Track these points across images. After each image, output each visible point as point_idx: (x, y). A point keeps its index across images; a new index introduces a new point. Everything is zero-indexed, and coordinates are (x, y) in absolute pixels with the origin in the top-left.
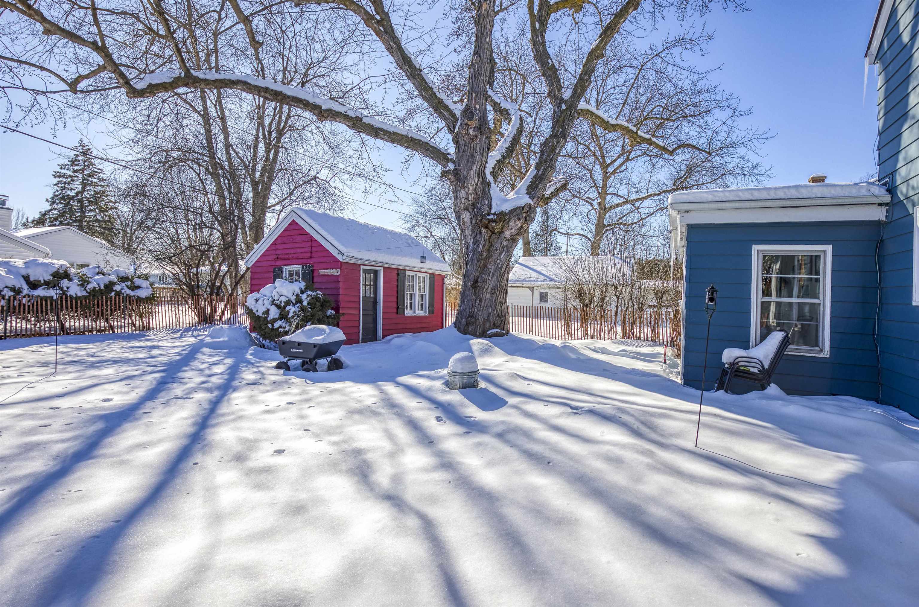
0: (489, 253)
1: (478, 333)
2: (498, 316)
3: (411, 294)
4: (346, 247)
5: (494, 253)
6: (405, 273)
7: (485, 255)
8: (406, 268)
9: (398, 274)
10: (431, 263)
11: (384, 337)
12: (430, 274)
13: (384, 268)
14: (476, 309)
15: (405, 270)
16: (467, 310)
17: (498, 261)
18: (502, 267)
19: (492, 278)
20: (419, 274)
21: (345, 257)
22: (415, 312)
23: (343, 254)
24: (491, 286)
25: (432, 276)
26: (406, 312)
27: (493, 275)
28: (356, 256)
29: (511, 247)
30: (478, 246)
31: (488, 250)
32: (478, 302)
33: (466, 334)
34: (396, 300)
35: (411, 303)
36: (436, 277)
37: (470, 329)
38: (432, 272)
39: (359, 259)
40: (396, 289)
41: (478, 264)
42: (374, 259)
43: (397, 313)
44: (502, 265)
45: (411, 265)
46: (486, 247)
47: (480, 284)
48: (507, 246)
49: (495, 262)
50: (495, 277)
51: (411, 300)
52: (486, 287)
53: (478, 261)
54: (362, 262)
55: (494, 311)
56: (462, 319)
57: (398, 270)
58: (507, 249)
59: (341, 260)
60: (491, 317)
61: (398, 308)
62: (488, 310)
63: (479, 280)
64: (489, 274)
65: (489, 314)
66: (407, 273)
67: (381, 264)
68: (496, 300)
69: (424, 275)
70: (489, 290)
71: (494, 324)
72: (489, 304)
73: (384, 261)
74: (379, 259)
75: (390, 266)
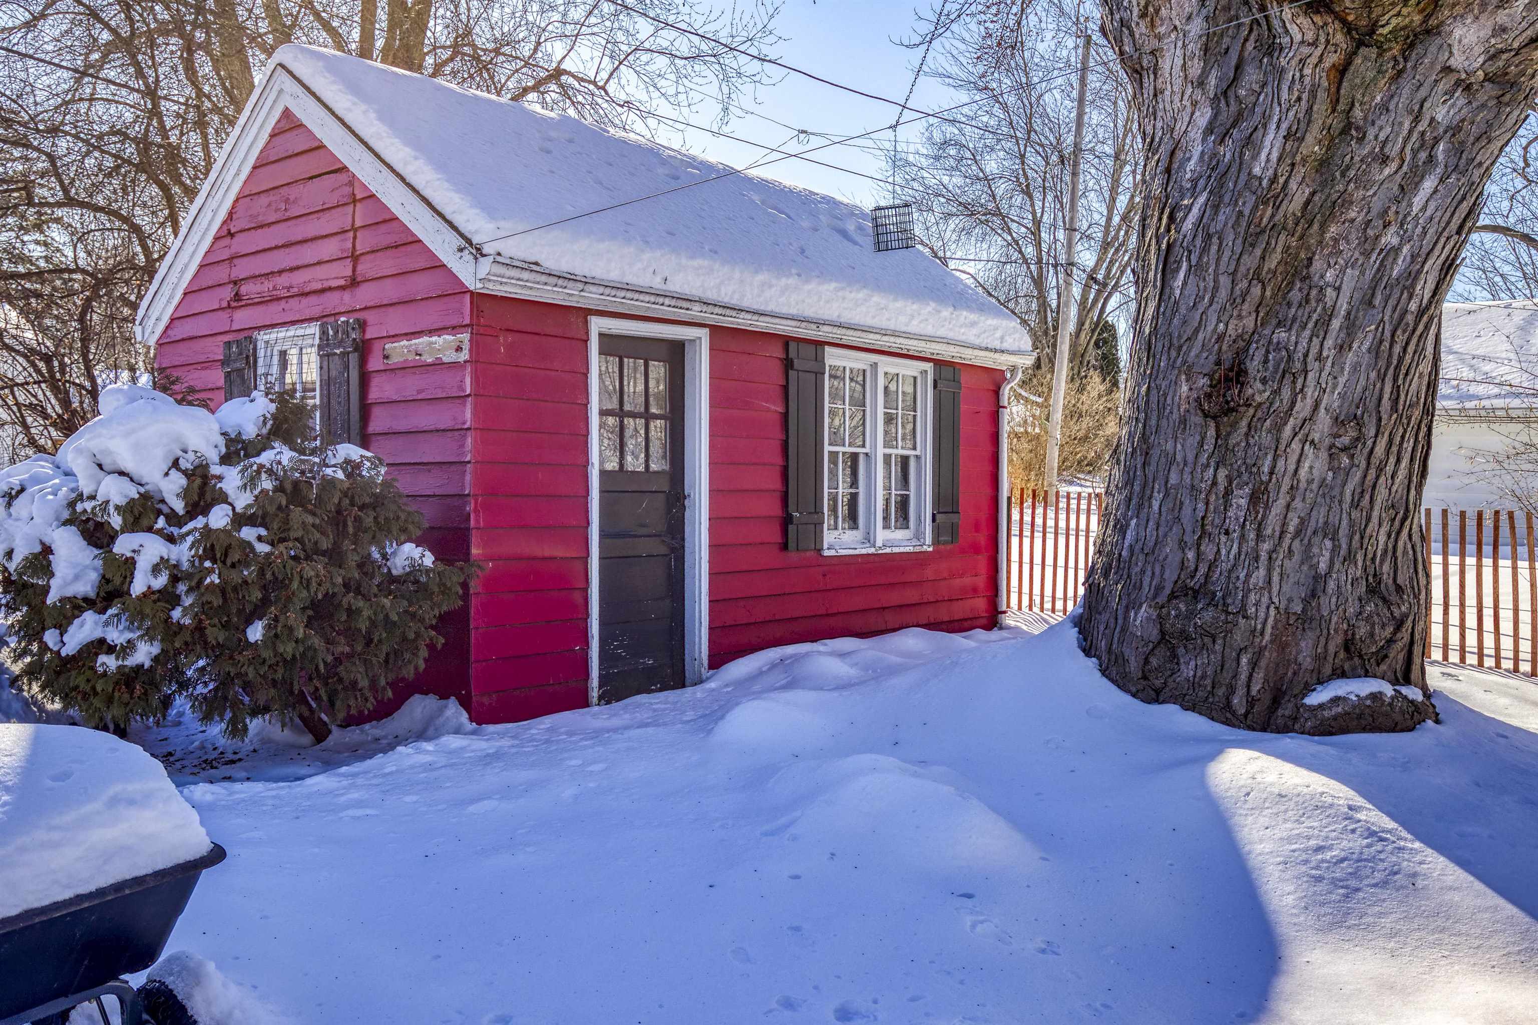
0: (1326, 183)
1: (1238, 702)
2: (1373, 591)
3: (854, 457)
4: (491, 212)
5: (1362, 182)
6: (819, 359)
7: (1298, 195)
8: (825, 333)
9: (788, 364)
10: (946, 313)
11: (717, 660)
12: (939, 363)
13: (716, 331)
14: (1229, 550)
15: (819, 345)
16: (1169, 548)
17: (1390, 238)
18: (1412, 277)
19: (1342, 348)
20: (887, 365)
21: (485, 266)
22: (869, 538)
23: (479, 252)
24: (1331, 400)
25: (947, 372)
26: (829, 537)
27: (1351, 327)
28: (550, 263)
29: (1485, 136)
30: (1250, 142)
31: (1323, 164)
32: (1240, 500)
33: (1155, 696)
34: (777, 485)
35: (854, 498)
36: (965, 378)
37: (1188, 671)
38: (947, 352)
39: (571, 278)
40: (779, 435)
41: (1250, 262)
42: (657, 283)
43: (784, 547)
44: (1419, 259)
45: (848, 317)
46: (1312, 146)
47: (1257, 391)
48: (1455, 129)
49: (1368, 244)
50: (1362, 344)
51: (854, 483)
52: (1303, 408)
53: (1250, 241)
54: (591, 298)
55: (1350, 558)
56: (1132, 605)
57: (786, 341)
58: (1458, 150)
59: (471, 284)
60: (1327, 603)
61: (786, 521)
62: (1307, 556)
63: (1253, 365)
64: (1324, 322)
65: (1317, 584)
66: (833, 358)
67: (696, 312)
68: (1366, 490)
69: (911, 368)
70: (1323, 424)
71: (1348, 645)
72: (1318, 515)
73: (711, 295)
74: (680, 284)
75: (743, 322)
